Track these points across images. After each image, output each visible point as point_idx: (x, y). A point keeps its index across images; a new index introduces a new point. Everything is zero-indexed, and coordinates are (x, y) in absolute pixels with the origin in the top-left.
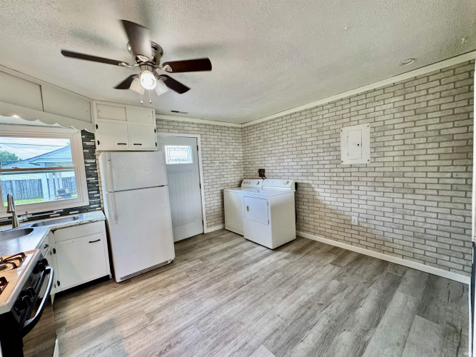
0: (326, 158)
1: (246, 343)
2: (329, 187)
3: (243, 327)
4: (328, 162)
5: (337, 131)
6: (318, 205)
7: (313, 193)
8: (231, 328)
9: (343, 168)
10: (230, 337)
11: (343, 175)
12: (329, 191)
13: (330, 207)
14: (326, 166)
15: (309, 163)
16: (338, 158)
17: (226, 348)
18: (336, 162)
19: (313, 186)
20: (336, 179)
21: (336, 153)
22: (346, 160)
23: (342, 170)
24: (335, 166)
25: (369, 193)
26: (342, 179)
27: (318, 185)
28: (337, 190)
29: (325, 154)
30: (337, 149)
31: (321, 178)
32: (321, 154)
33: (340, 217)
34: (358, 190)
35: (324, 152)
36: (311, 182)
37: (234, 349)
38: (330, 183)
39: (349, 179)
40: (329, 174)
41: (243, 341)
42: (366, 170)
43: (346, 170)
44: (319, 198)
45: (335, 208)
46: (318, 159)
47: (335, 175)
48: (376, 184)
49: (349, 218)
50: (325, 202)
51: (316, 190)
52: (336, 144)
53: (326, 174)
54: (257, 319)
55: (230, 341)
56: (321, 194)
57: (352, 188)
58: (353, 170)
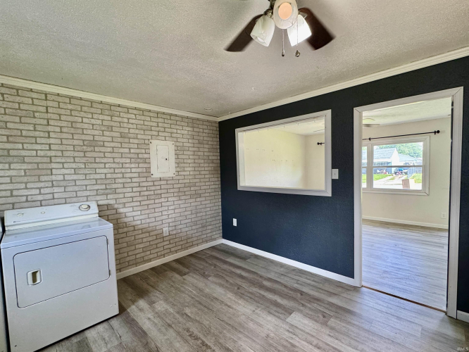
0: (133, 170)
1: (288, 331)
2: (138, 203)
3: (272, 335)
4: (136, 175)
5: (146, 142)
6: (125, 230)
7: (117, 216)
8: (275, 345)
9: (153, 181)
10: (285, 343)
11: (153, 188)
12: (139, 208)
13: (140, 227)
14: (134, 180)
15: (109, 176)
16: (148, 170)
17: (297, 344)
18: (146, 175)
19: (116, 206)
20: (146, 193)
21: (146, 165)
22: (156, 173)
23: (152, 184)
24: (144, 179)
25: (176, 203)
26: (152, 193)
27: (124, 203)
28: (148, 205)
29: (133, 165)
30: (146, 161)
31: (127, 195)
32: (127, 165)
33: (152, 234)
34: (168, 201)
35: (131, 163)
36: (112, 202)
37: (297, 339)
38: (140, 199)
39: (159, 192)
40: (139, 189)
41: (287, 333)
42: (173, 182)
43: (156, 183)
44: (126, 220)
45: (146, 226)
46: (123, 170)
47: (145, 189)
48: (180, 194)
49: (160, 232)
50: (134, 223)
51: (122, 210)
52: (146, 156)
53: (135, 190)
54: (261, 325)
55: (290, 343)
56: (128, 214)
57: (163, 200)
58: (162, 182)
